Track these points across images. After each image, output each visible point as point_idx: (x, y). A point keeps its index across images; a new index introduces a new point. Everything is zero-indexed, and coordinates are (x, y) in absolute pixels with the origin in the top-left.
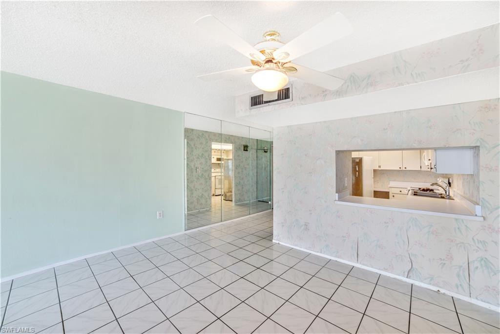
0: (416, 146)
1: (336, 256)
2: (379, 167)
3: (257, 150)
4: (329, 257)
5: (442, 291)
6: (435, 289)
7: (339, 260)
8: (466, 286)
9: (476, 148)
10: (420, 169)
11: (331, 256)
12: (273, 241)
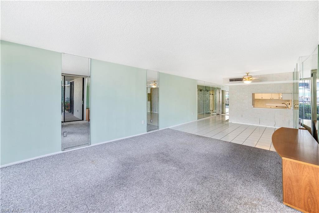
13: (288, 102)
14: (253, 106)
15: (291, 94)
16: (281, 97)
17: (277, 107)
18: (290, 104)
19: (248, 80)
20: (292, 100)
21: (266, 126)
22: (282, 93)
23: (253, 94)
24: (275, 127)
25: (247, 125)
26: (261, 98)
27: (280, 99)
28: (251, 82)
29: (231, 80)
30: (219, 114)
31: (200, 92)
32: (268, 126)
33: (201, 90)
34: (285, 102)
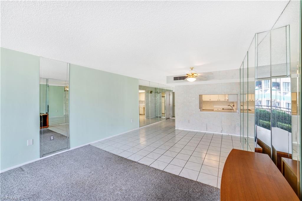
0: (223, 94)
1: (199, 130)
2: (210, 100)
3: (155, 92)
4: (197, 131)
5: (229, 134)
6: (228, 134)
7: (201, 131)
8: (234, 132)
9: (237, 94)
10: (224, 100)
11: (198, 130)
12: (176, 128)
13: (232, 103)
14: (200, 110)
15: (236, 95)
16: (227, 98)
17: (223, 109)
18: (235, 106)
19: (193, 77)
20: (237, 102)
21: (213, 133)
22: (229, 94)
23: (200, 95)
24: (222, 134)
25: (194, 132)
26: (209, 100)
27: (226, 100)
28: (195, 79)
29: (176, 79)
30: (169, 118)
31: (150, 94)
32: (215, 132)
33: (151, 92)
34: (230, 103)
